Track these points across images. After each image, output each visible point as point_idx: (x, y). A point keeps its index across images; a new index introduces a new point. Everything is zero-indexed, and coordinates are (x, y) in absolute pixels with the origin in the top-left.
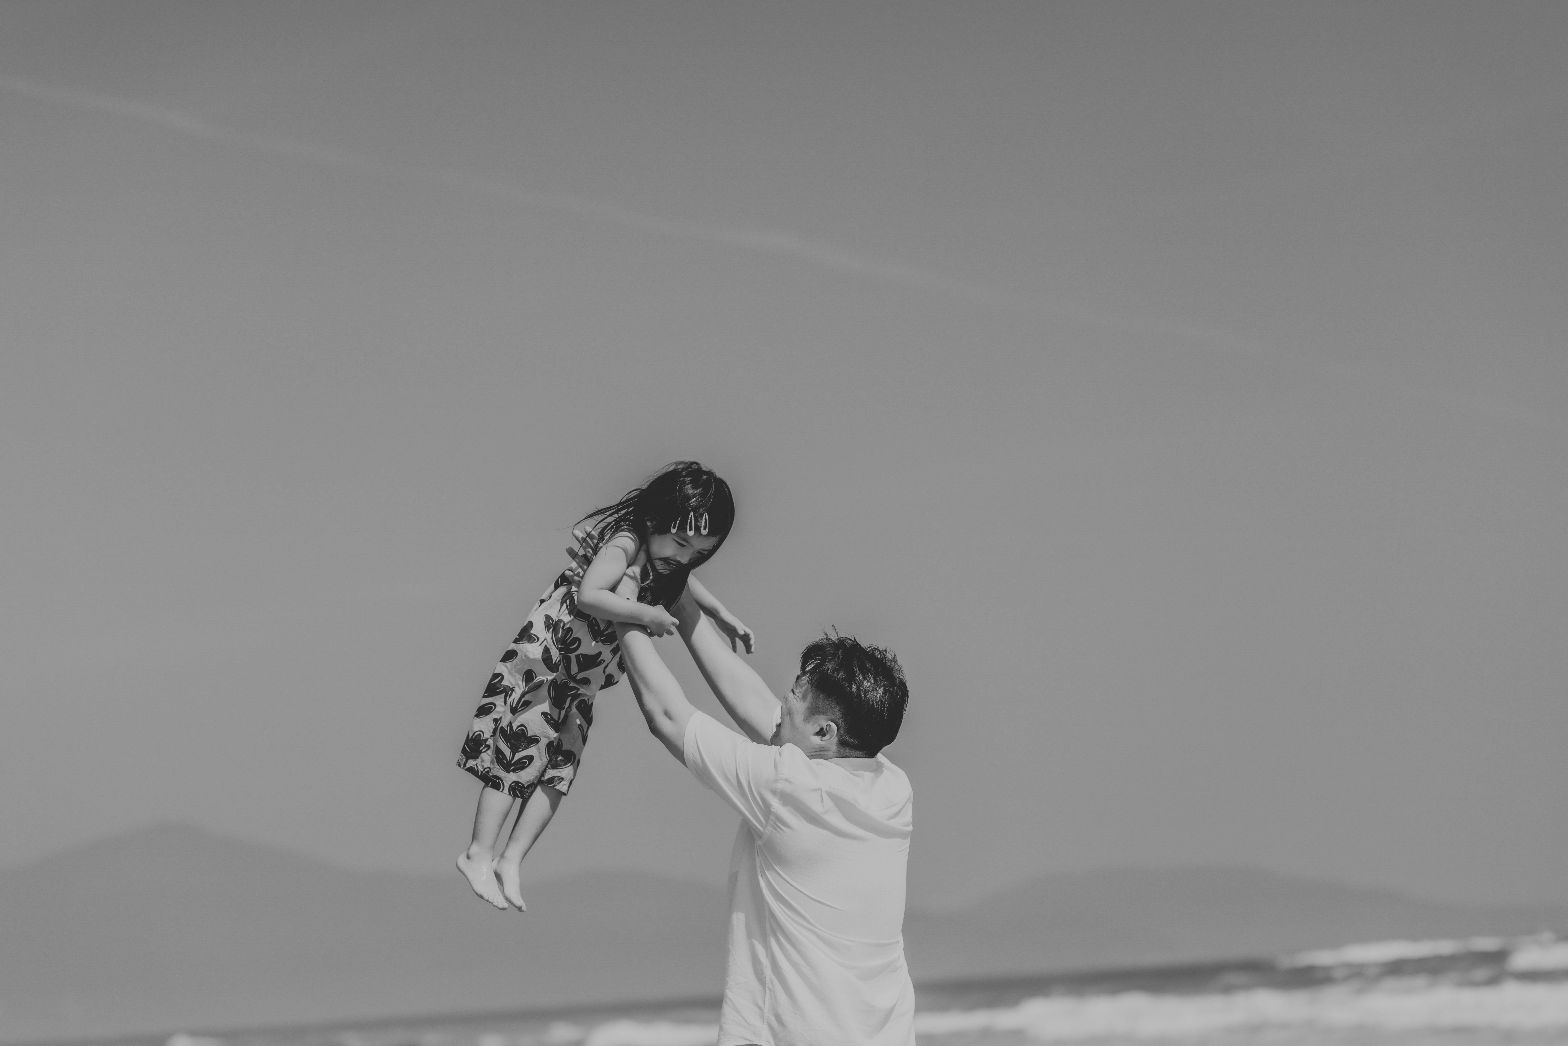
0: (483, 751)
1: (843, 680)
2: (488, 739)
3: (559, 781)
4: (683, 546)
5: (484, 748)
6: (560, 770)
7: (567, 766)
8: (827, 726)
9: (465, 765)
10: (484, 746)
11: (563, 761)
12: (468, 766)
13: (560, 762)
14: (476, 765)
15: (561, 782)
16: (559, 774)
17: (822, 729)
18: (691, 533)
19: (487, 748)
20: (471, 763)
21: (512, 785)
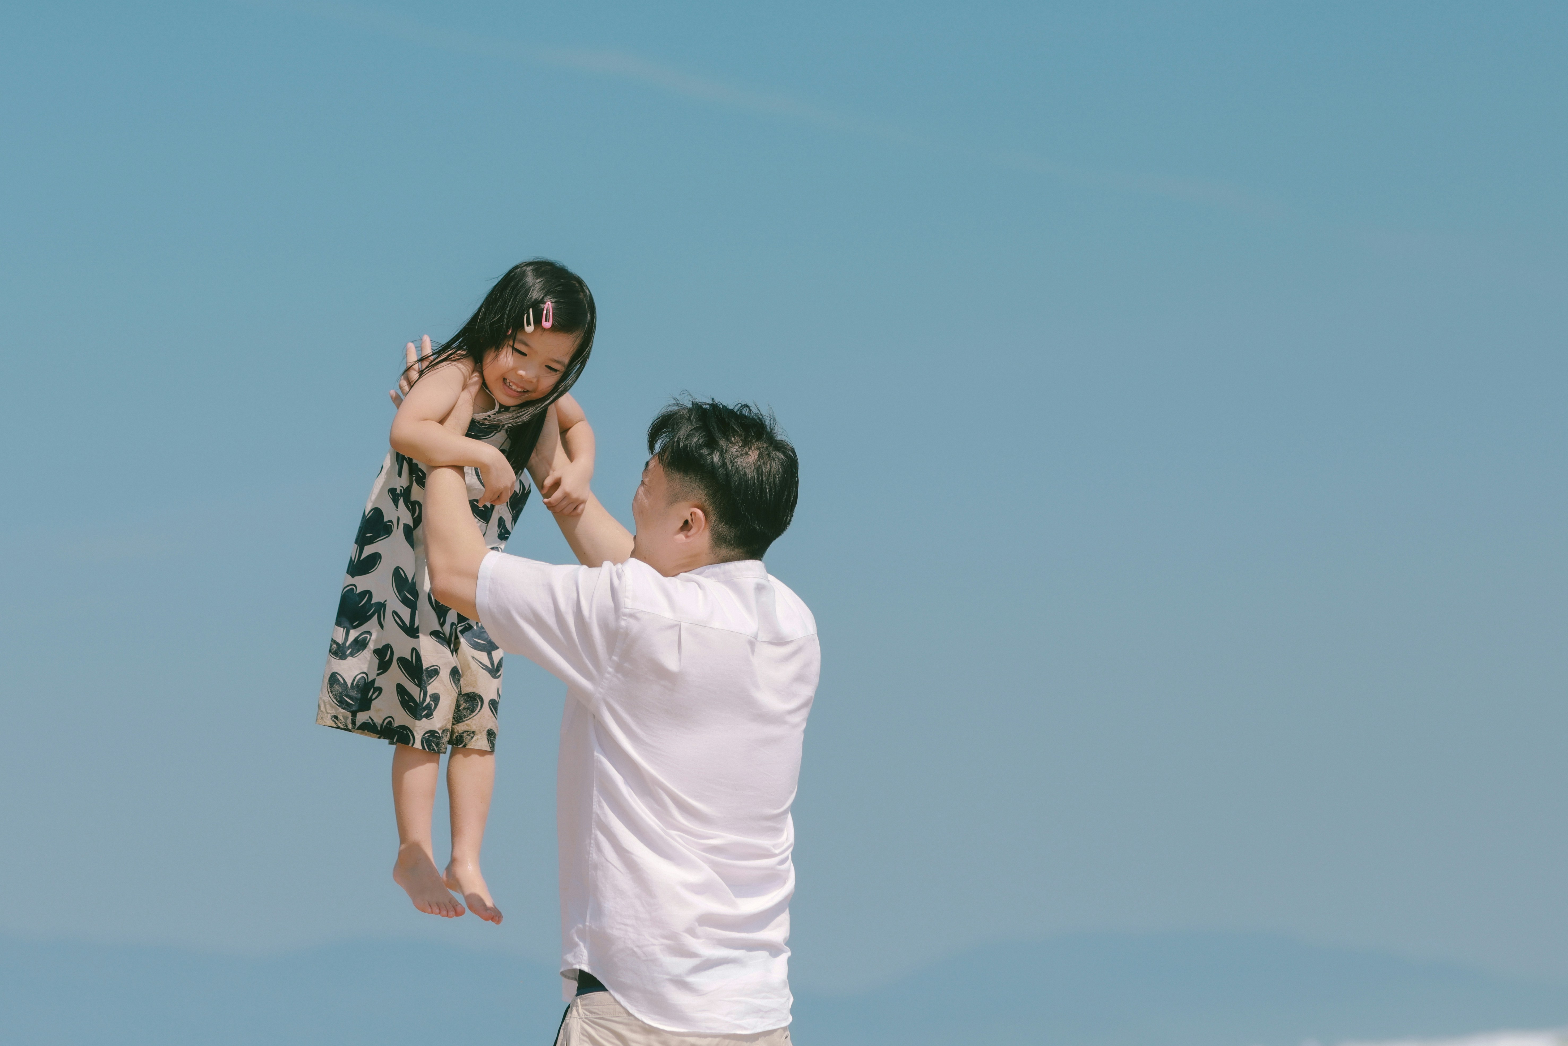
0: (374, 697)
1: (700, 447)
2: (375, 679)
3: (470, 737)
4: (524, 354)
5: (373, 693)
6: (467, 722)
7: (474, 714)
8: (691, 515)
9: (353, 722)
10: (372, 690)
11: (468, 709)
12: (358, 724)
13: (464, 712)
14: (370, 718)
15: (472, 738)
16: (466, 728)
17: (686, 522)
18: (529, 329)
19: (377, 692)
20: (362, 717)
21: (426, 735)
